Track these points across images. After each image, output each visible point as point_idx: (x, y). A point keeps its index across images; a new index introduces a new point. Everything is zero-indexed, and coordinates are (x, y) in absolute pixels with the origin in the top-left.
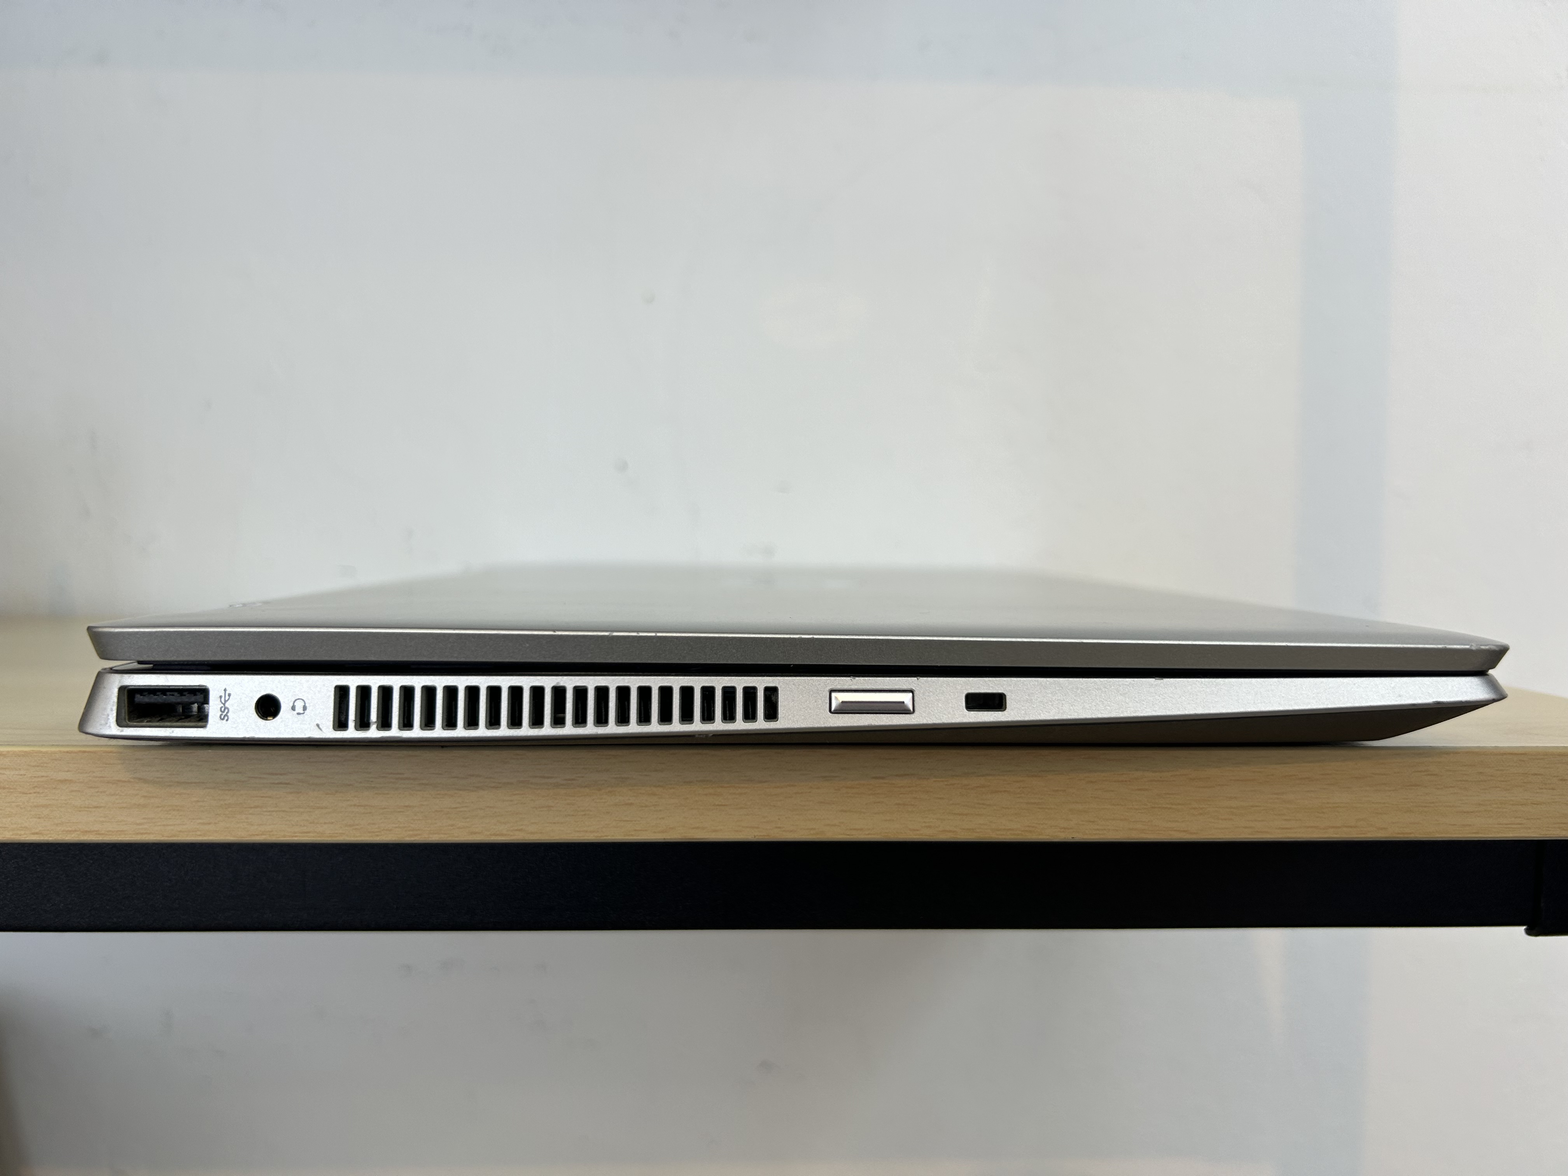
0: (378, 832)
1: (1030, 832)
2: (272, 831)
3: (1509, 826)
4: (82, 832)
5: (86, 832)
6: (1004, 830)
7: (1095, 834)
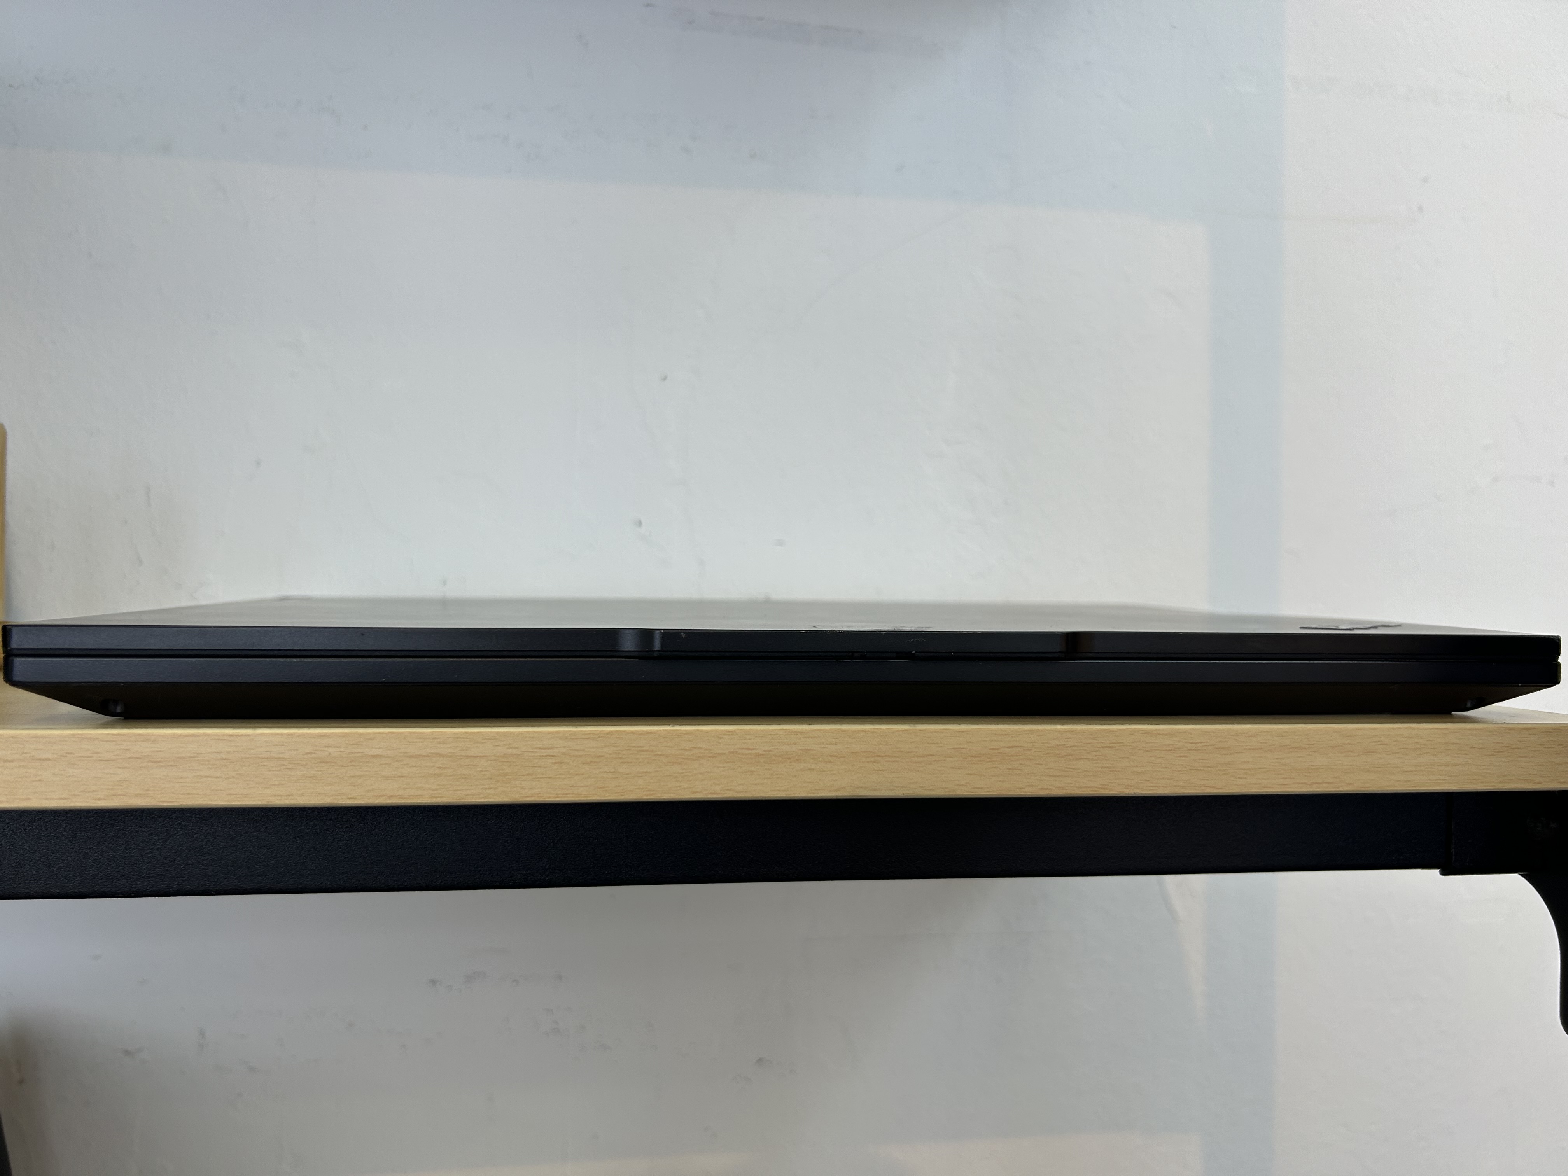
0: (622, 792)
2: (540, 794)
3: (1437, 781)
4: (389, 796)
5: (391, 796)
7: (1150, 790)
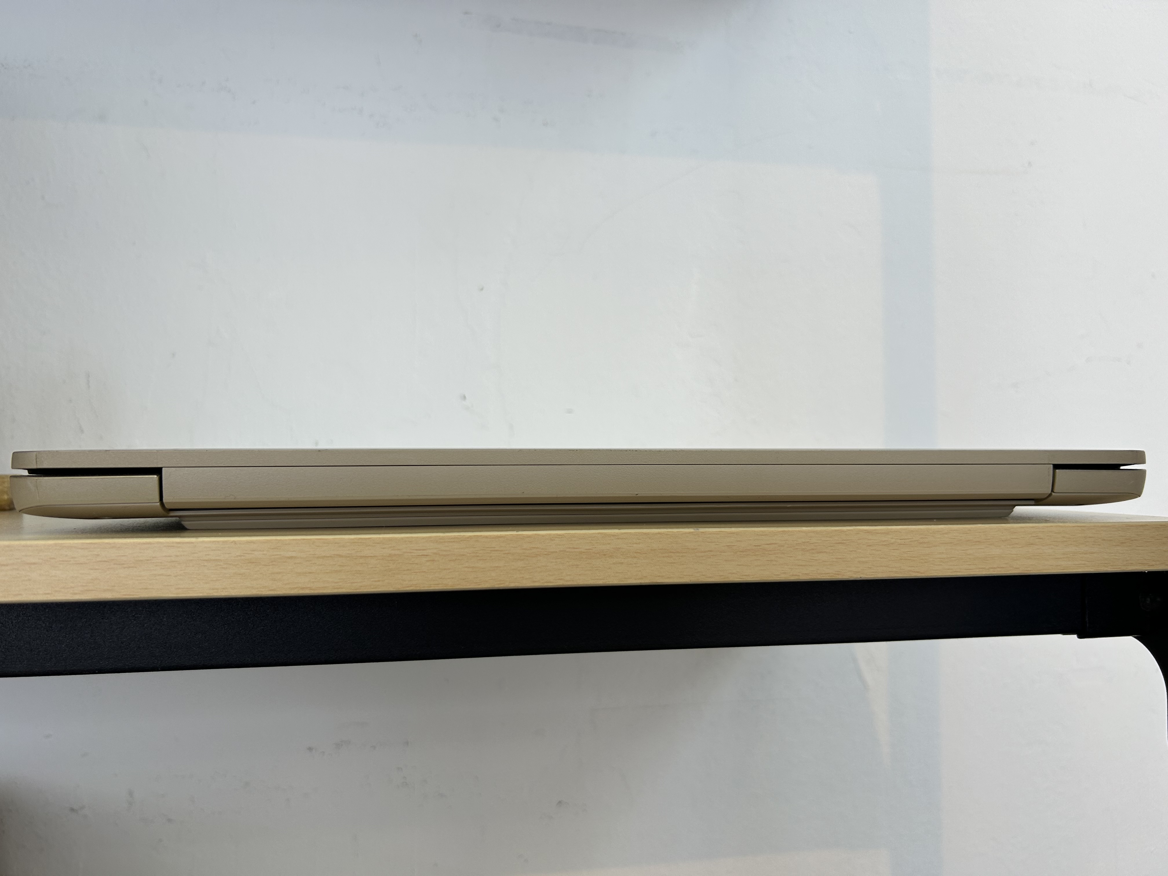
1: (838, 574)
3: (1079, 565)
6: (825, 573)
